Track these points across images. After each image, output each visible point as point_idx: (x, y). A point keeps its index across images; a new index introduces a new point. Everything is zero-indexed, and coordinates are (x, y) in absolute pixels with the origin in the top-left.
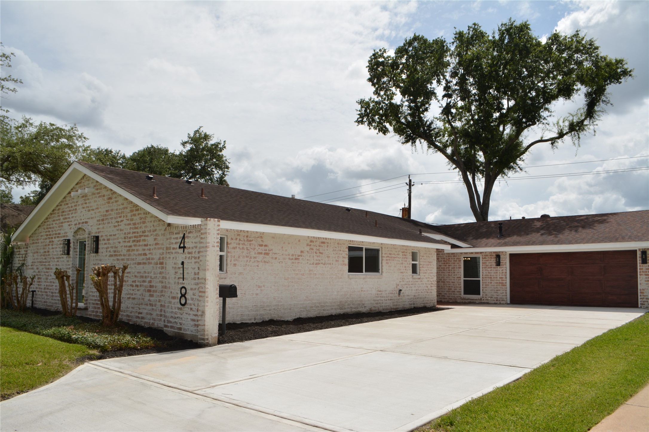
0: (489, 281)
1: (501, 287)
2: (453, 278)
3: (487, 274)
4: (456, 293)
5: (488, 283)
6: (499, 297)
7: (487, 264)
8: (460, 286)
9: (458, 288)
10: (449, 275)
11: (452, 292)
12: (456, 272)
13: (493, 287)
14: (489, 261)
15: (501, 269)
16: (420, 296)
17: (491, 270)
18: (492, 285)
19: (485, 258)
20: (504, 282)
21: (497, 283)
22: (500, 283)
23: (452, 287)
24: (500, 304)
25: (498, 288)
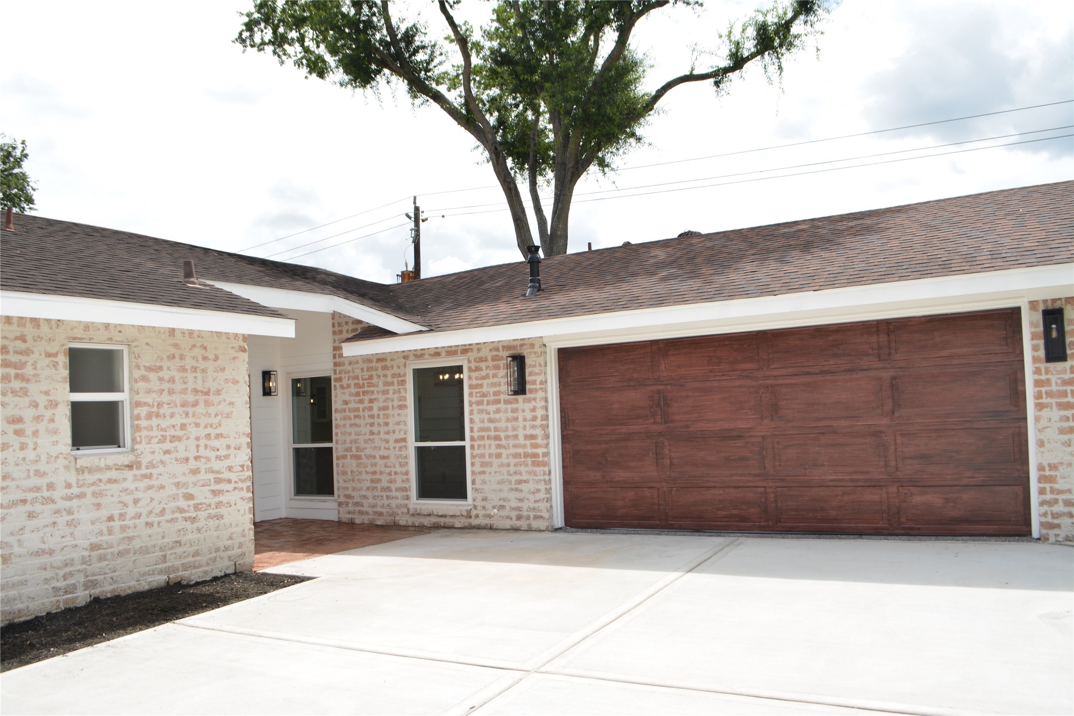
0: (494, 450)
1: (530, 468)
2: (383, 444)
3: (486, 424)
4: (394, 494)
5: (490, 455)
6: (525, 505)
7: (485, 389)
8: (404, 470)
9: (399, 478)
10: (372, 433)
11: (383, 489)
12: (391, 421)
13: (505, 470)
14: (491, 380)
15: (528, 406)
17: (498, 411)
18: (502, 465)
19: (478, 369)
20: (540, 451)
21: (516, 456)
22: (526, 455)
23: (381, 473)
24: (530, 530)
25: (521, 474)
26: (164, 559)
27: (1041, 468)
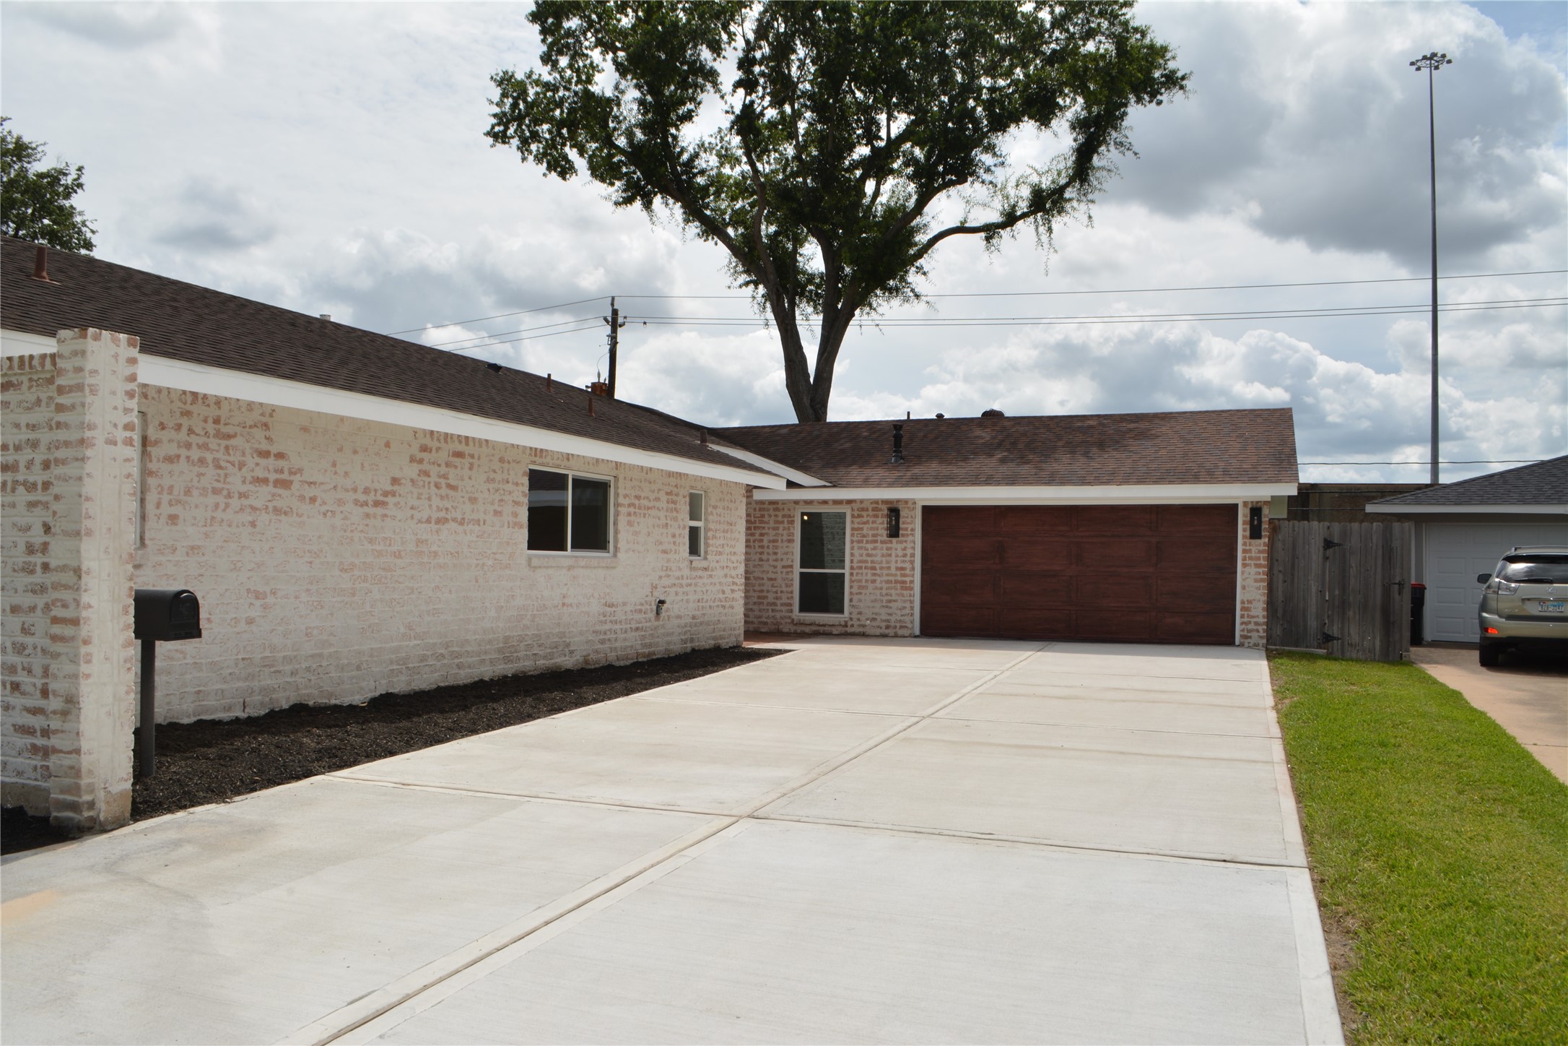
0: (869, 577)
1: (899, 591)
2: (771, 569)
3: (865, 558)
4: (779, 608)
5: (867, 581)
6: (893, 618)
7: (865, 532)
8: (789, 589)
9: (784, 596)
10: (761, 560)
11: (769, 604)
12: (779, 551)
13: (878, 592)
14: (871, 525)
15: (900, 546)
16: (706, 619)
17: (875, 549)
18: (876, 588)
19: (859, 516)
20: (908, 579)
21: (888, 582)
22: (896, 582)
23: (768, 591)
24: (896, 636)
25: (891, 595)
26: (714, 630)
27: (1243, 602)
